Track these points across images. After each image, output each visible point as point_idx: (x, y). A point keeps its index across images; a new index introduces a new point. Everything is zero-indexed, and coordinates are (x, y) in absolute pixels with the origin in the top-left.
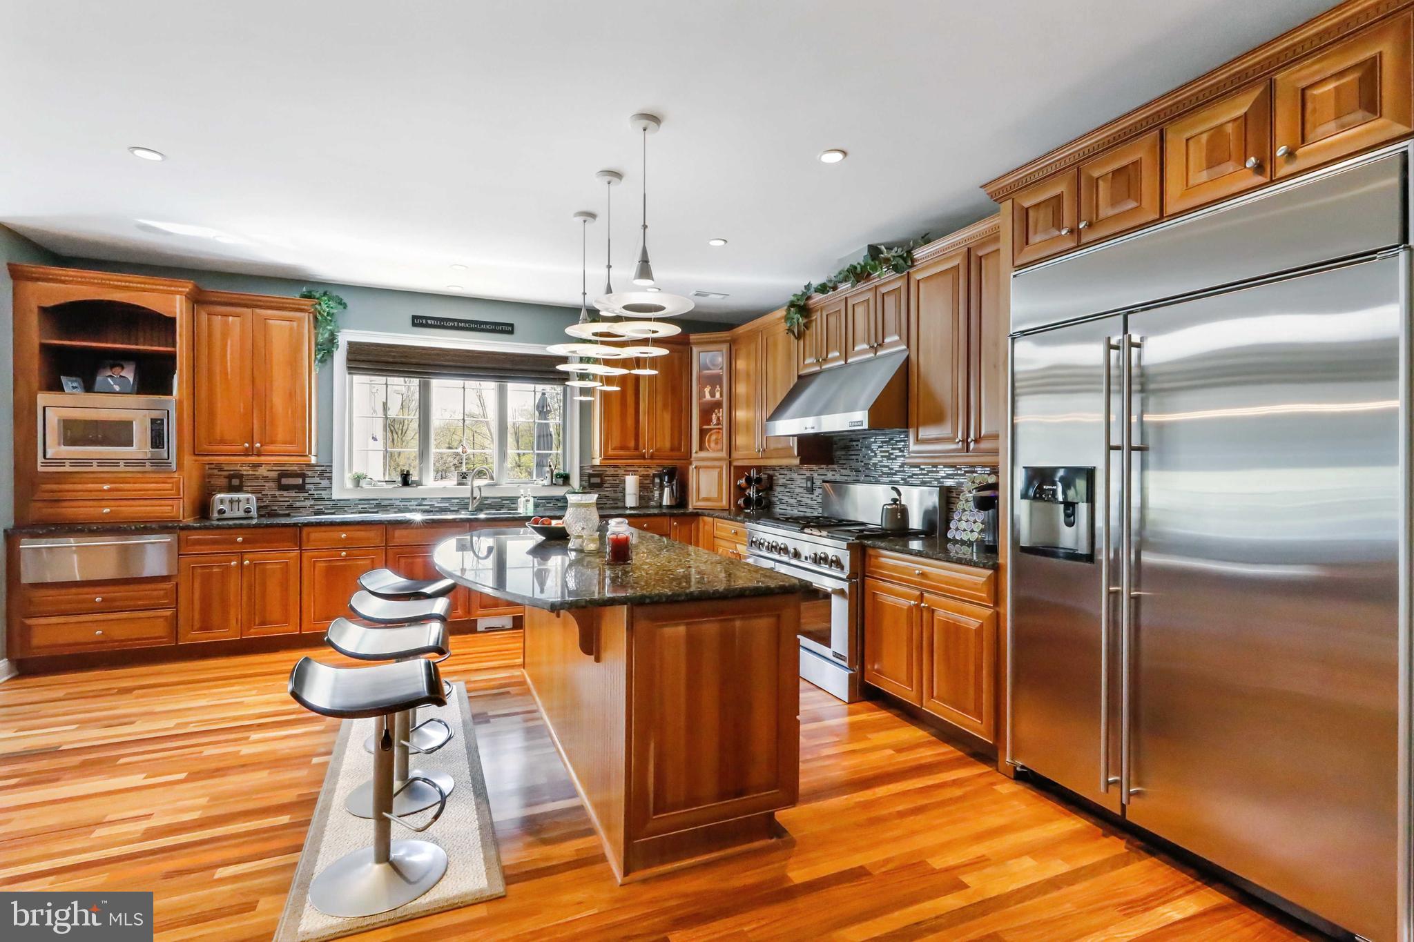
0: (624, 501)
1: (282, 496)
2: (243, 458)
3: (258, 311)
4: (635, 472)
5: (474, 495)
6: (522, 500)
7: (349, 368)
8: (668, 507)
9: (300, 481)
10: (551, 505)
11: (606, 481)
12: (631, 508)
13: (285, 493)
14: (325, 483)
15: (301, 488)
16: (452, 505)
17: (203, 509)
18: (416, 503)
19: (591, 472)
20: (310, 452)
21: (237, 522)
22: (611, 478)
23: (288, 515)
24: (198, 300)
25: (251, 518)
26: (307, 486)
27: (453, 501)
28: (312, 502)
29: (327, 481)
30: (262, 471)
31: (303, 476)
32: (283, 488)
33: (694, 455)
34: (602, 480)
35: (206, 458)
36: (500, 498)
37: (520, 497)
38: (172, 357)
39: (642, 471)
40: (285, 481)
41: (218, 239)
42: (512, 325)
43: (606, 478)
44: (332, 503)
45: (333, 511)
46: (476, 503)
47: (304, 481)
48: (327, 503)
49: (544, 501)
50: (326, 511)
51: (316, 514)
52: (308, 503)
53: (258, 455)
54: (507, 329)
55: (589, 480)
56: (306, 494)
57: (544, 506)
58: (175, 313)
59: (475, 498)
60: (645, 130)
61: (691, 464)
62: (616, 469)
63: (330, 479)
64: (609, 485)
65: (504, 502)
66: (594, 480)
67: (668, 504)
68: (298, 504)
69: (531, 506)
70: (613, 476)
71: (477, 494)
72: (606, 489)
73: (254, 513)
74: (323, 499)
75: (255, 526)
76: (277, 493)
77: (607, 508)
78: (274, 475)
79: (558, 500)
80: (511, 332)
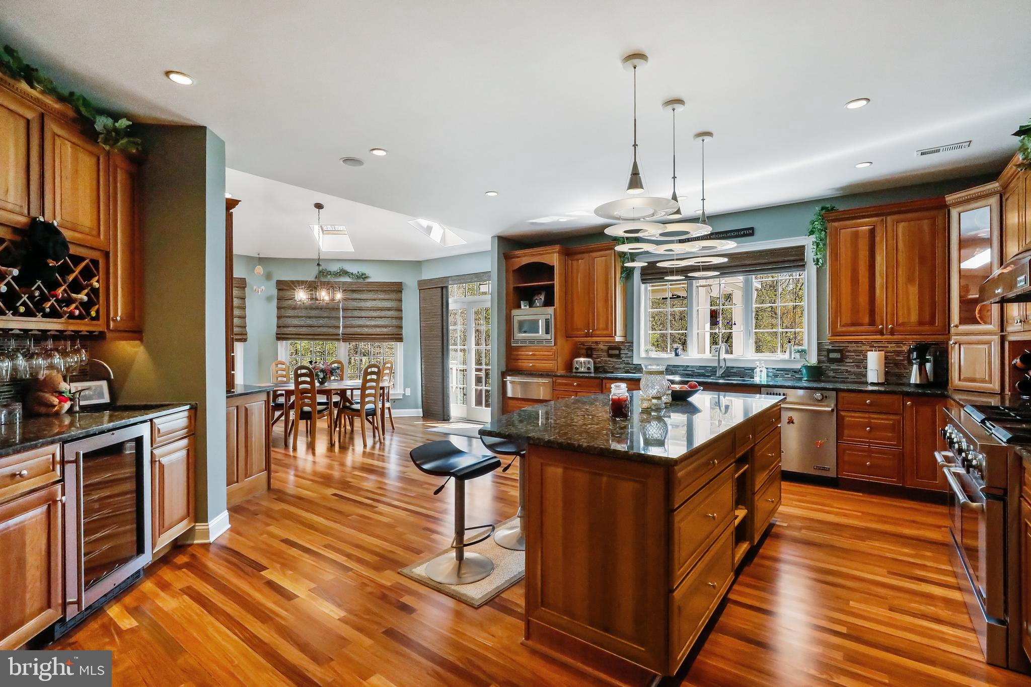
0: (865, 376)
1: (610, 361)
2: (585, 338)
3: (591, 254)
4: (880, 349)
5: (721, 365)
6: (758, 370)
7: (642, 280)
8: (916, 385)
9: (617, 352)
10: (789, 376)
11: (847, 357)
12: (873, 384)
13: (611, 359)
14: (630, 353)
15: (618, 356)
16: (706, 371)
17: (569, 366)
18: (682, 369)
19: (830, 347)
20: (615, 334)
21: (583, 375)
22: (853, 354)
23: (612, 373)
24: (568, 254)
25: (590, 373)
26: (622, 355)
27: (708, 368)
28: (624, 365)
29: (631, 353)
30: (601, 346)
31: (620, 349)
32: (610, 356)
33: (953, 330)
34: (842, 355)
35: (577, 339)
36: (743, 368)
37: (756, 368)
38: (553, 285)
39: (891, 347)
40: (611, 352)
41: (560, 220)
42: (752, 229)
43: (847, 354)
44: (633, 366)
45: (634, 371)
46: (722, 371)
47: (619, 352)
48: (631, 366)
49: (782, 372)
50: (631, 371)
51: (626, 373)
52: (622, 366)
53: (592, 337)
54: (749, 233)
55: (828, 355)
56: (621, 360)
57: (783, 377)
58: (554, 263)
59: (721, 367)
60: (635, 68)
61: (949, 339)
62: (859, 345)
63: (632, 351)
64: (851, 361)
65: (747, 371)
66: (832, 355)
67: (918, 382)
68: (617, 366)
69: (764, 374)
70: (854, 351)
71: (722, 364)
72: (847, 364)
73: (592, 370)
74: (628, 364)
75: (592, 377)
76: (608, 359)
77: (848, 382)
78: (606, 348)
79: (795, 372)
80: (752, 234)
